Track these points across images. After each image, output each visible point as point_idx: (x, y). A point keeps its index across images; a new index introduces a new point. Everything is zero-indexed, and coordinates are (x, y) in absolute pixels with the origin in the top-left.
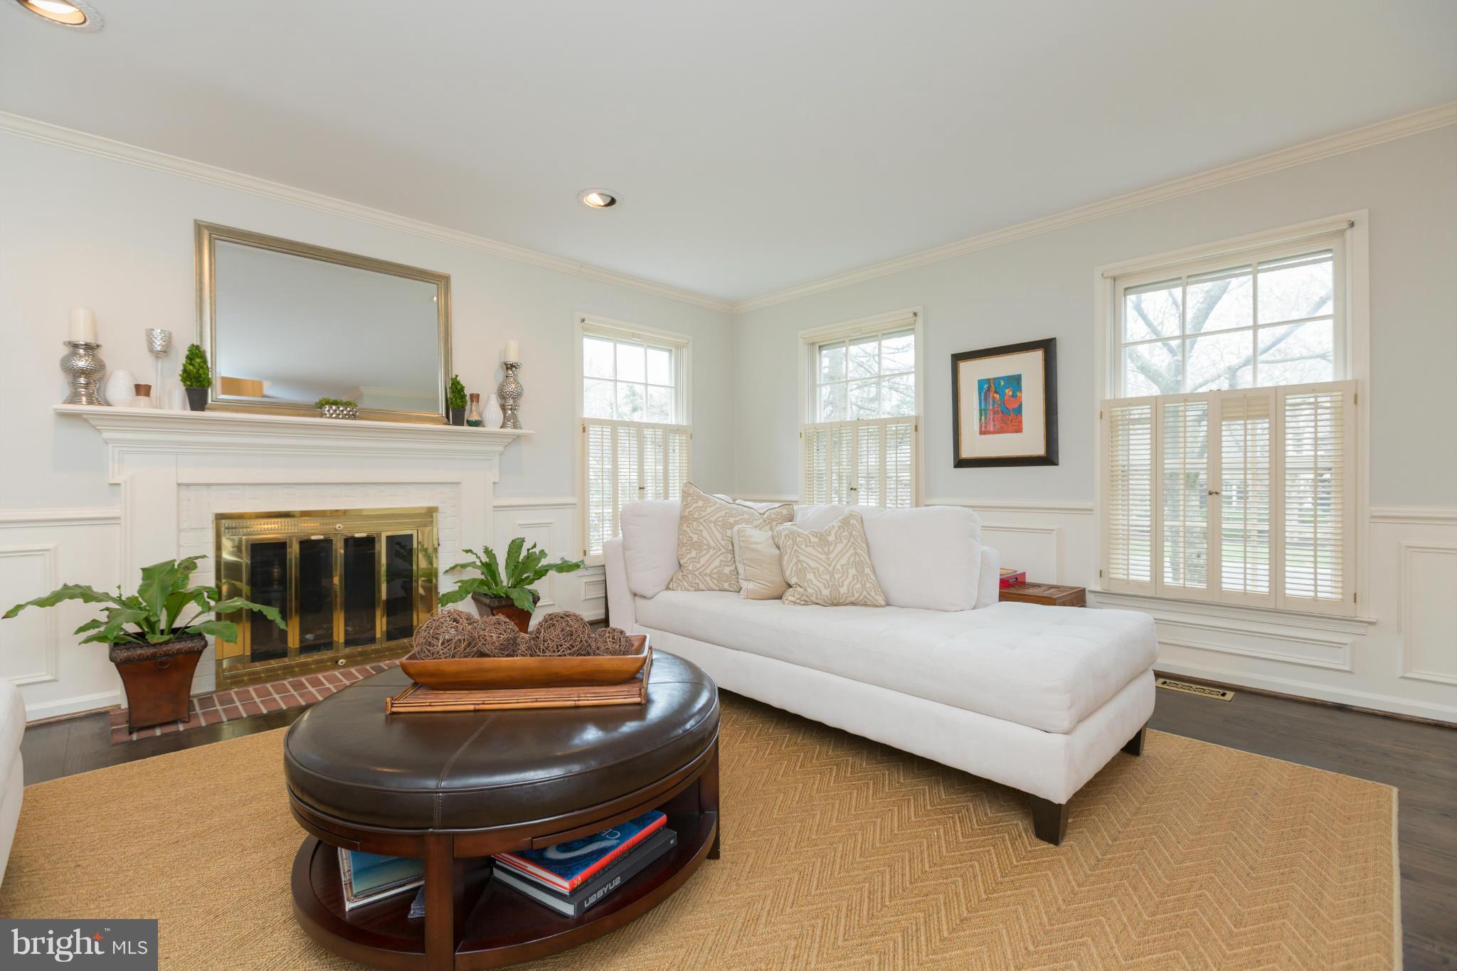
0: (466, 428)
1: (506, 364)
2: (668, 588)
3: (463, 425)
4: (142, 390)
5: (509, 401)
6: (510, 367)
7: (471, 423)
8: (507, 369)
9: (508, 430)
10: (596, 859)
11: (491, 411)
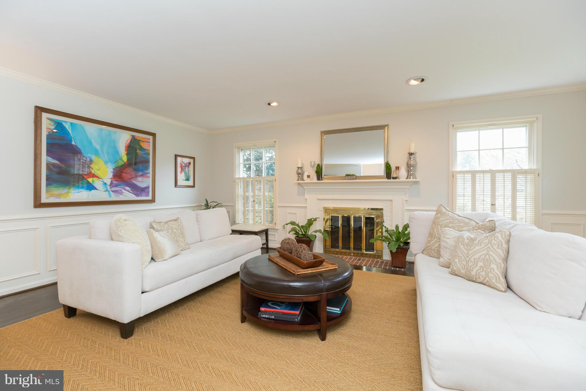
0: (392, 180)
1: (409, 154)
2: (422, 253)
3: (390, 179)
4: (309, 176)
5: (410, 168)
6: (411, 154)
7: (394, 178)
8: (410, 155)
9: (412, 180)
10: (270, 308)
11: (403, 173)
